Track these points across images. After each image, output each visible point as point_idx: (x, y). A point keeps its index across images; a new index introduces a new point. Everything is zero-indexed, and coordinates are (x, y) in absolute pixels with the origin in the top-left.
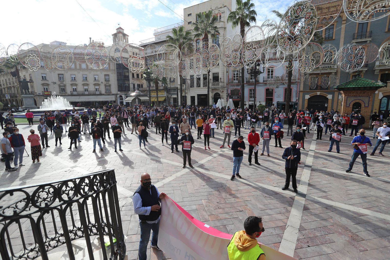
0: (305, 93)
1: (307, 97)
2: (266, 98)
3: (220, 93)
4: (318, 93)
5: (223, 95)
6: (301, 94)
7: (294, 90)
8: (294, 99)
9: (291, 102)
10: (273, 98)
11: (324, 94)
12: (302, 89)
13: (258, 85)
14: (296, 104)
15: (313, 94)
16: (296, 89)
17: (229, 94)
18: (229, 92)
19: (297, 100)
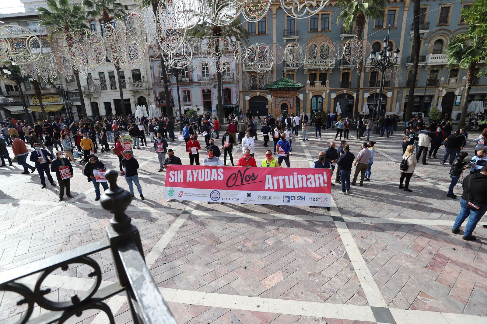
0: (245, 93)
1: (248, 98)
2: (204, 102)
3: (145, 97)
4: (258, 94)
5: (150, 99)
6: (241, 95)
7: (233, 90)
8: (234, 101)
9: (231, 104)
10: (211, 100)
11: (263, 94)
12: (241, 89)
13: (192, 85)
14: (237, 106)
15: (253, 95)
16: (235, 89)
17: (157, 98)
18: (158, 95)
19: (237, 102)
